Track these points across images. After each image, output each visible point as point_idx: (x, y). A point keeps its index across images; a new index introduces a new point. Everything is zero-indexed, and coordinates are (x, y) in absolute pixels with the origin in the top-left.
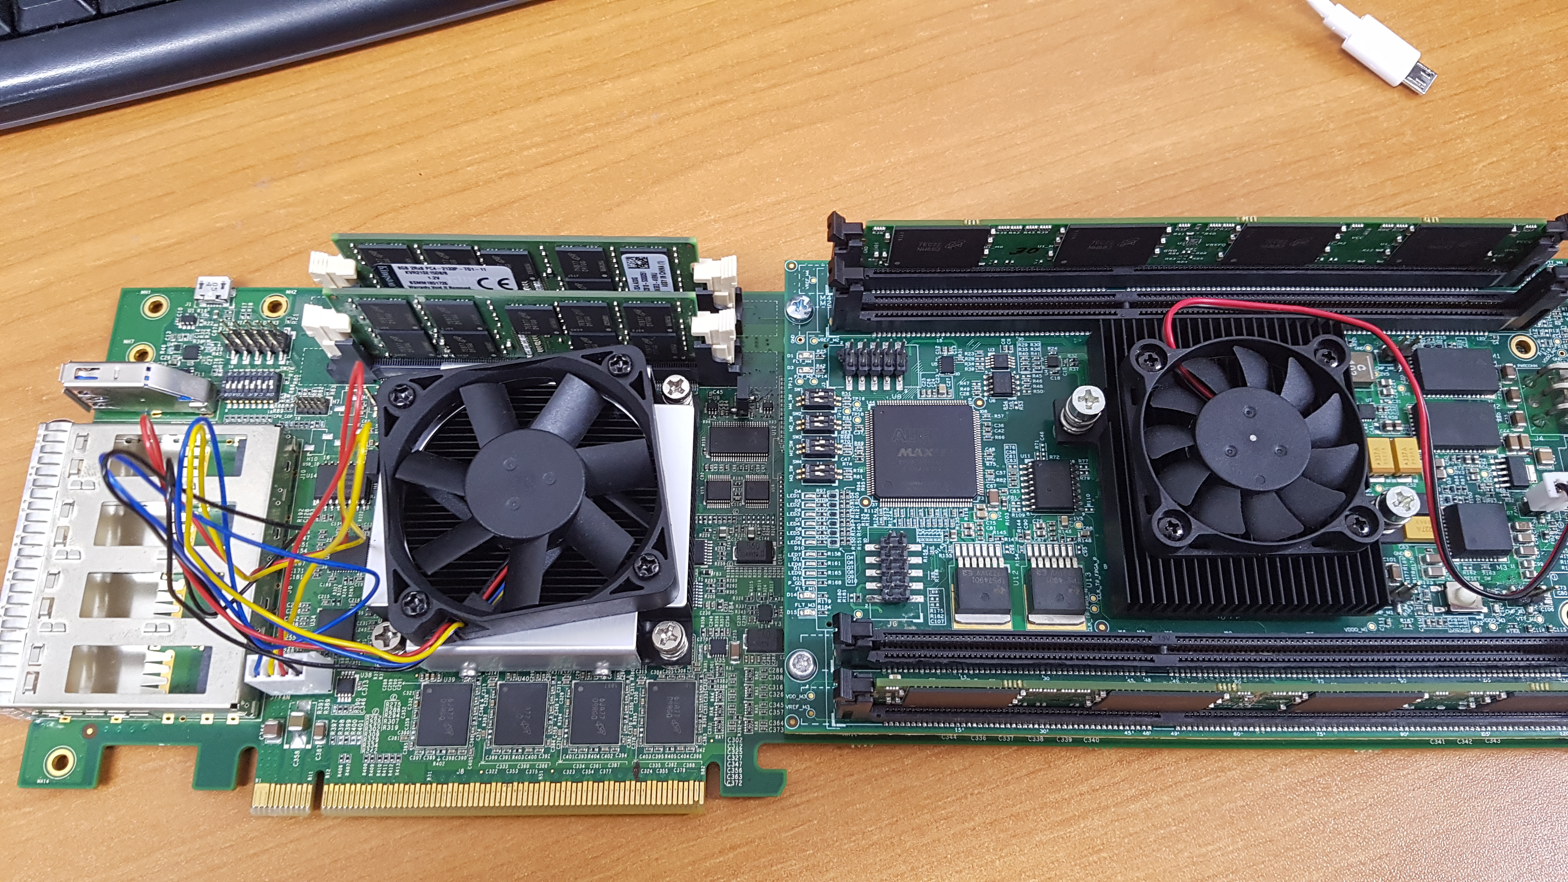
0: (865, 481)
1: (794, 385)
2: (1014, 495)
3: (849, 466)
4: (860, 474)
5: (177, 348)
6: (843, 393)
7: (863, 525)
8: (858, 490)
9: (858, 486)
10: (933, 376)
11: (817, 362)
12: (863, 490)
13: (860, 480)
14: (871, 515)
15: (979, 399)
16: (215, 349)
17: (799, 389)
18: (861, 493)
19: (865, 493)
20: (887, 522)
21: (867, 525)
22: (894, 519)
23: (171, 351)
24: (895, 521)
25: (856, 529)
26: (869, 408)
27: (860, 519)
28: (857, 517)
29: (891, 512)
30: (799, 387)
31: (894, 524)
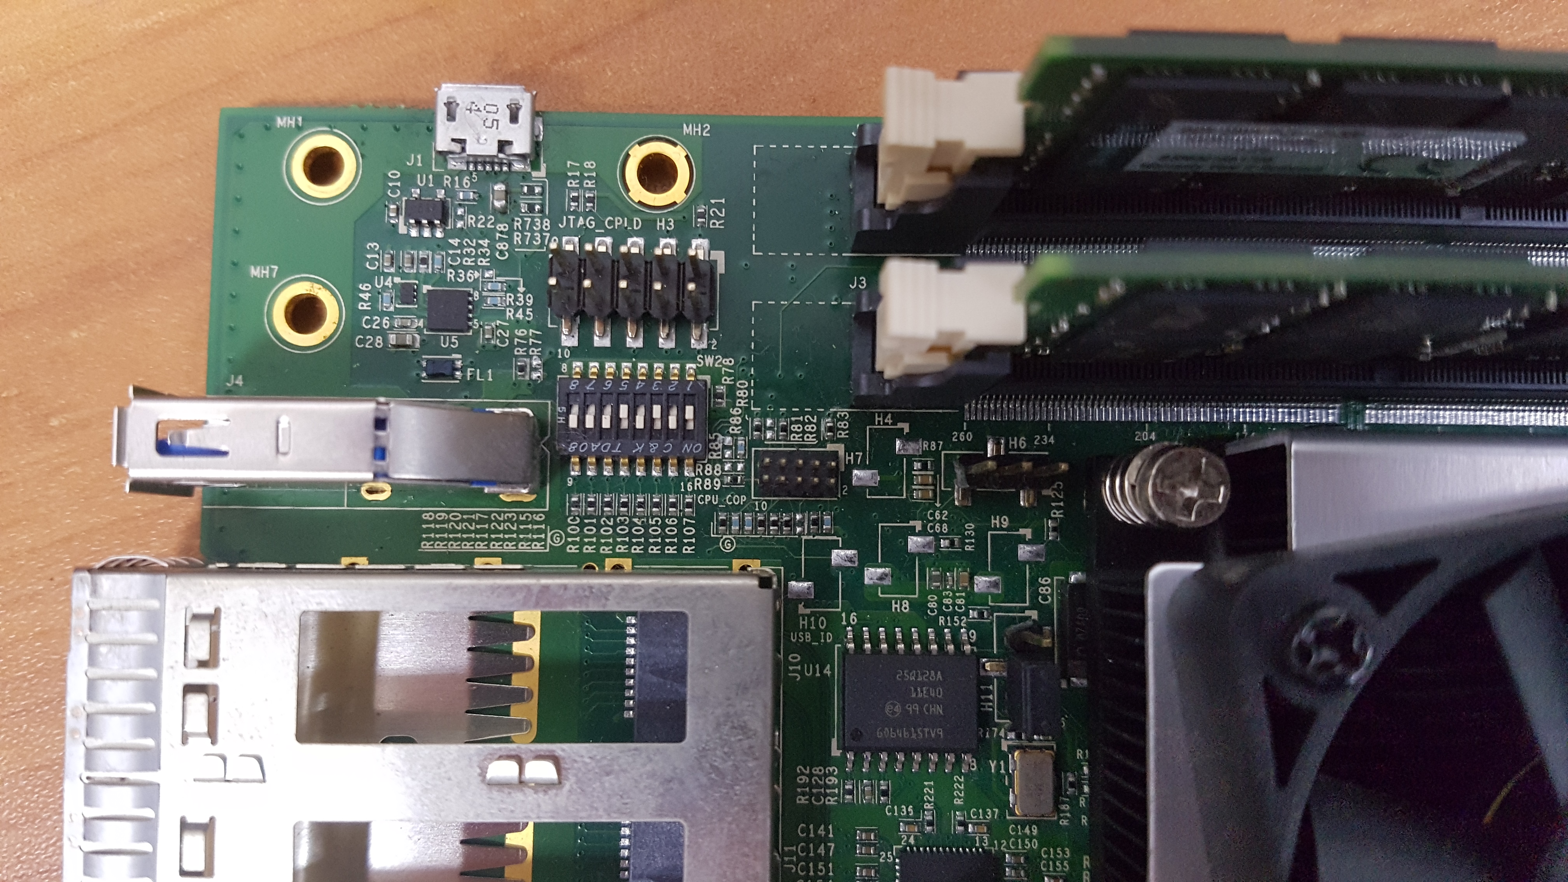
5: (407, 294)
16: (510, 299)
23: (387, 304)
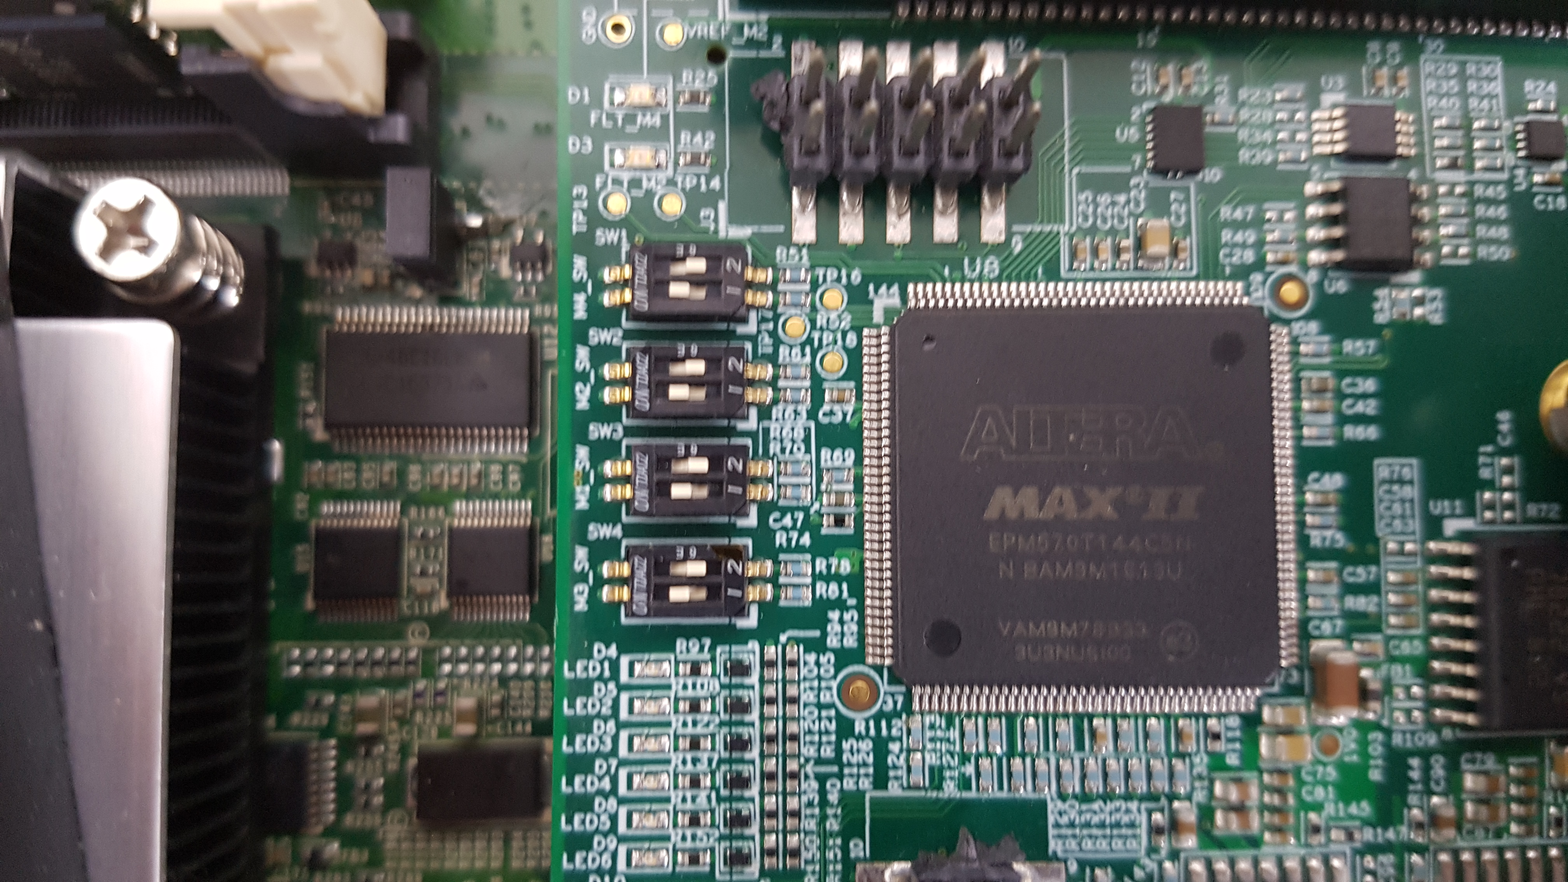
0: (861, 608)
1: (595, 218)
2: (1402, 660)
3: (800, 549)
4: (838, 578)
6: (780, 253)
7: (849, 784)
8: (832, 642)
9: (834, 628)
10: (1119, 184)
11: (685, 122)
12: (850, 642)
13: (840, 604)
14: (881, 748)
15: (1289, 277)
17: (612, 236)
18: (844, 657)
19: (857, 655)
20: (937, 776)
21: (865, 784)
22: (965, 758)
24: (970, 769)
25: (824, 802)
26: (878, 316)
27: (838, 760)
28: (828, 752)
29: (955, 734)
30: (610, 225)
31: (965, 783)
